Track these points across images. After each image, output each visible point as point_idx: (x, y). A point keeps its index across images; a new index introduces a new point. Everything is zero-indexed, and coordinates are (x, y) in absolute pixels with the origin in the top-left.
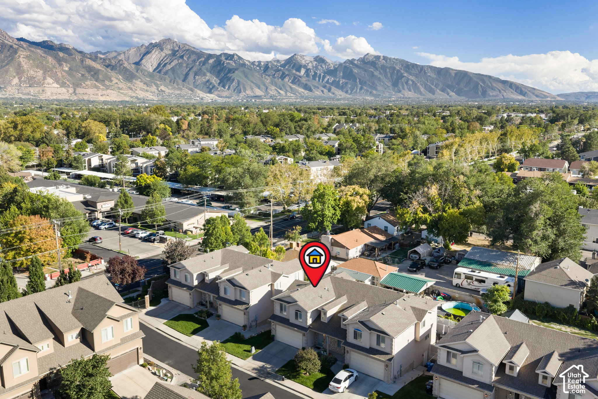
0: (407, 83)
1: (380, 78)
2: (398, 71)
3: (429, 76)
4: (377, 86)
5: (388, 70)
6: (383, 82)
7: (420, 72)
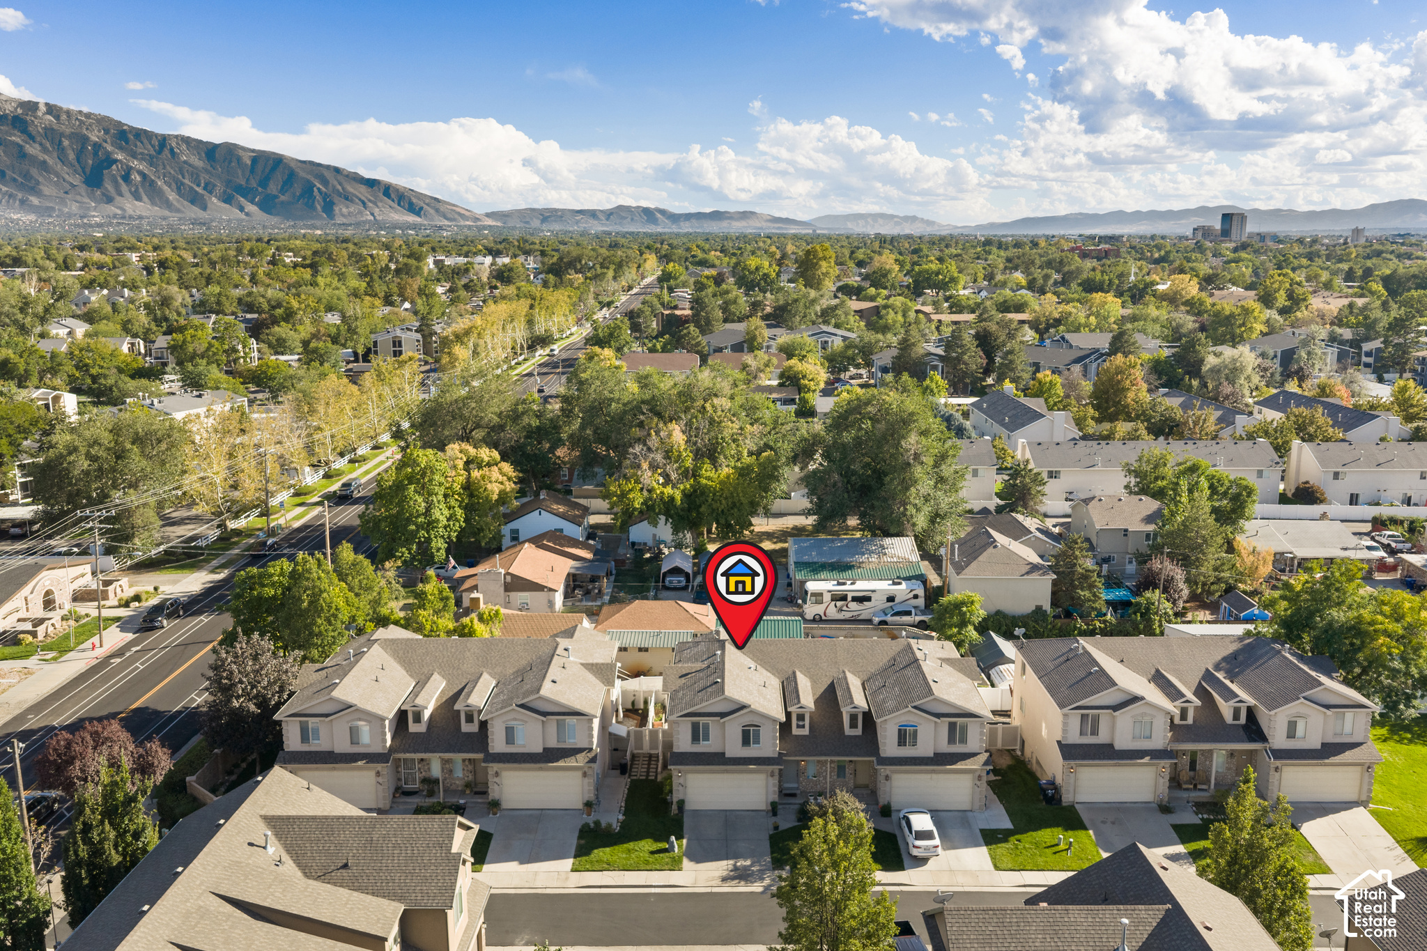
0: (126, 178)
1: (45, 162)
2: (97, 146)
3: (185, 162)
4: (38, 183)
5: (66, 143)
6: (57, 175)
7: (160, 152)
